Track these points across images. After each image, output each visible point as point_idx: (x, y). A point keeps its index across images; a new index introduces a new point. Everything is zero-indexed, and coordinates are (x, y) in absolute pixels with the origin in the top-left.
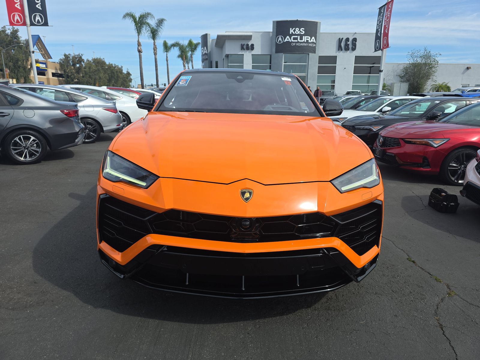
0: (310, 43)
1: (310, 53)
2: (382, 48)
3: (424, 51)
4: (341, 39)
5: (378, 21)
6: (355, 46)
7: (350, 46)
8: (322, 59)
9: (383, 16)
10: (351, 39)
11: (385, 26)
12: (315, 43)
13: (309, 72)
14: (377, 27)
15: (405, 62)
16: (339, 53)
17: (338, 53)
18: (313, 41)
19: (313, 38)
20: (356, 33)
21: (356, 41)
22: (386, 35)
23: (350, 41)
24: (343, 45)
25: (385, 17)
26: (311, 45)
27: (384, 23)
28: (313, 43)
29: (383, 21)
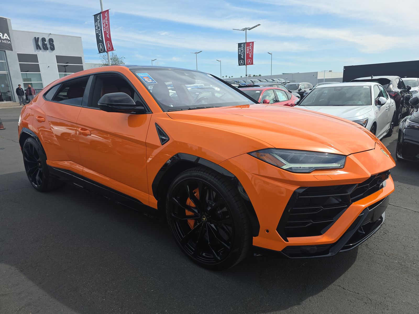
0: (4, 40)
1: (6, 50)
2: (106, 50)
3: (112, 54)
4: (37, 38)
5: (96, 26)
6: (54, 46)
7: (49, 46)
8: (21, 57)
9: (100, 22)
10: (47, 39)
11: (105, 32)
12: (10, 41)
13: (10, 69)
14: (96, 32)
15: (99, 63)
16: (39, 51)
17: (37, 51)
18: (6, 38)
19: (6, 35)
20: (50, 34)
21: (53, 42)
22: (109, 39)
23: (46, 41)
24: (40, 43)
25: (103, 24)
26: (5, 42)
27: (104, 30)
28: (6, 39)
29: (101, 27)
